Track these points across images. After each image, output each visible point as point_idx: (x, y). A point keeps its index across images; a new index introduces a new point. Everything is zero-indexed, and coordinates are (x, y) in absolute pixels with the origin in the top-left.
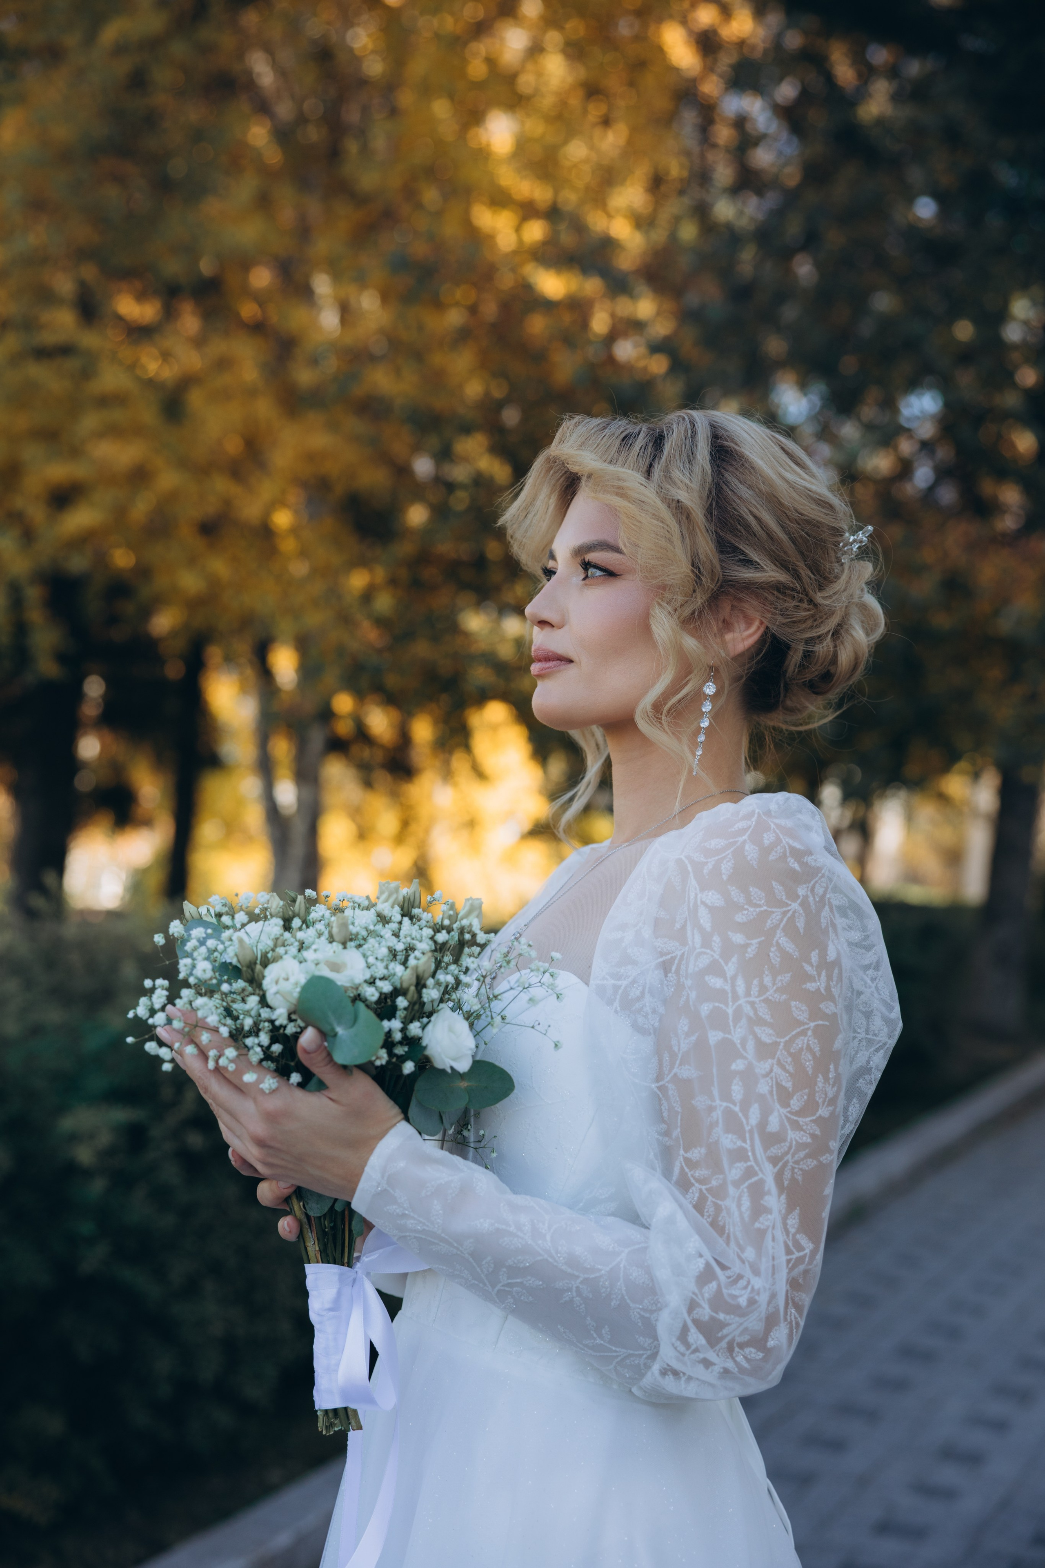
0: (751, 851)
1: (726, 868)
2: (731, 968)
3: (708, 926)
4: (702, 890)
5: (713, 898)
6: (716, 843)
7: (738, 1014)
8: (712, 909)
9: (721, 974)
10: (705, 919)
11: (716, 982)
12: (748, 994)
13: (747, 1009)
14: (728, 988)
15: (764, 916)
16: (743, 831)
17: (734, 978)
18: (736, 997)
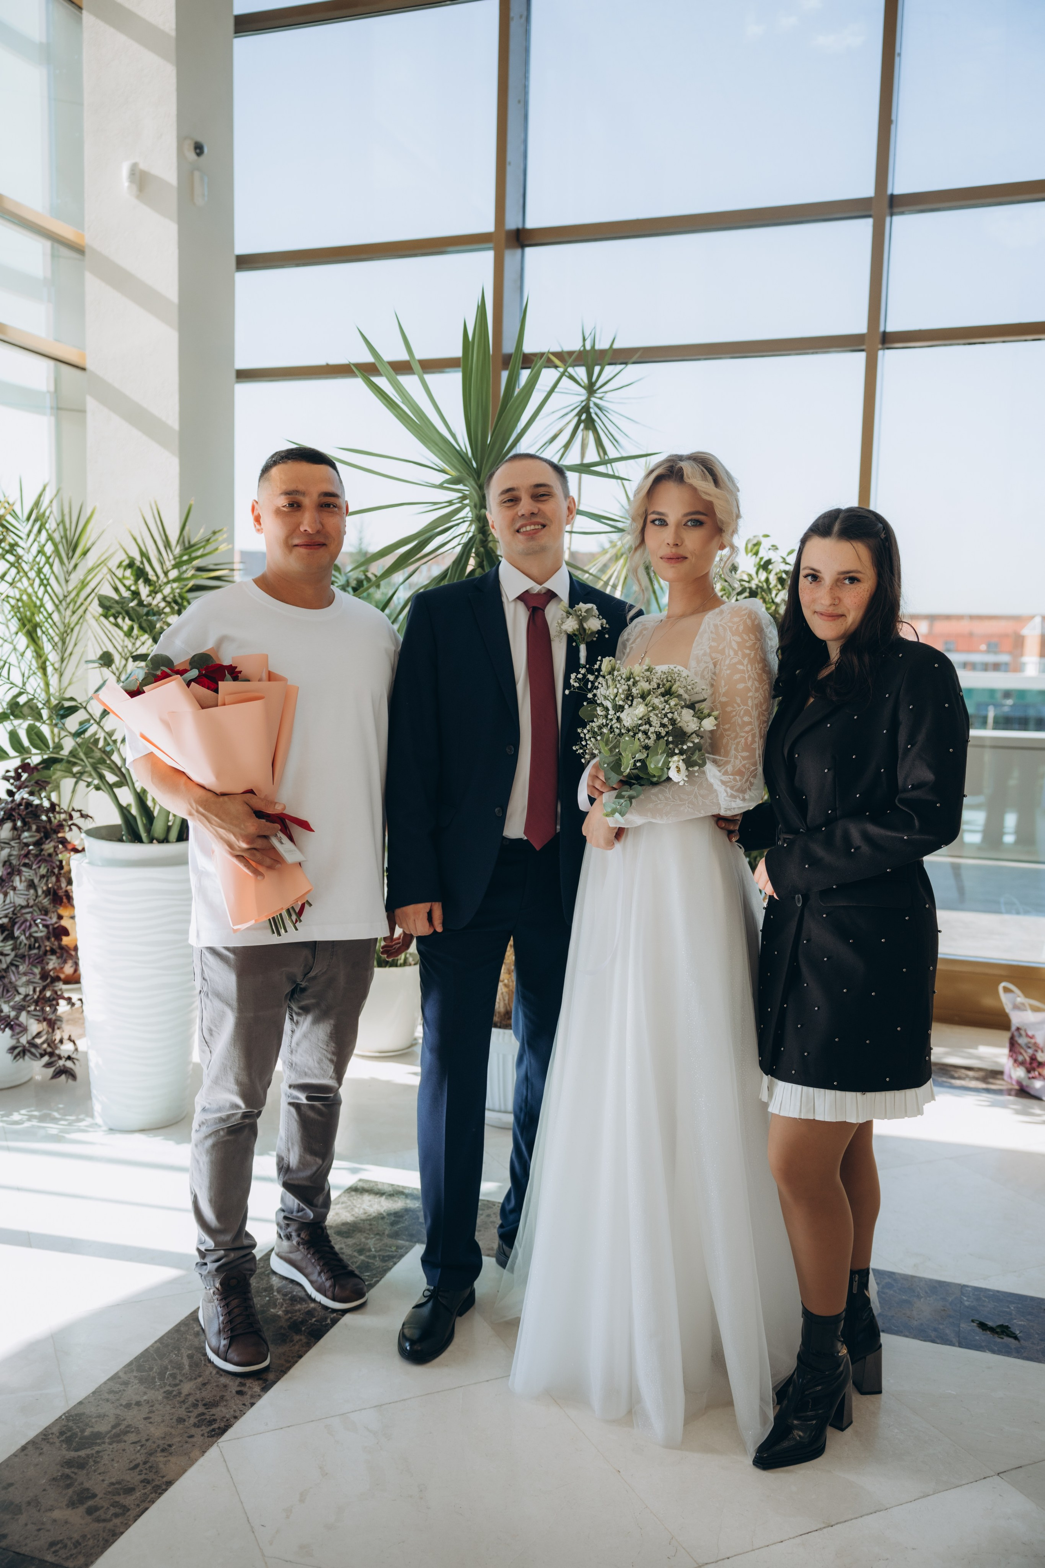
0: (749, 622)
1: (741, 628)
2: (746, 662)
3: (736, 648)
4: (733, 636)
5: (738, 639)
6: (736, 619)
7: (749, 677)
8: (738, 643)
9: (742, 664)
10: (735, 647)
11: (741, 667)
12: (752, 670)
13: (752, 675)
14: (745, 669)
15: (756, 643)
16: (745, 615)
17: (747, 665)
18: (748, 671)
